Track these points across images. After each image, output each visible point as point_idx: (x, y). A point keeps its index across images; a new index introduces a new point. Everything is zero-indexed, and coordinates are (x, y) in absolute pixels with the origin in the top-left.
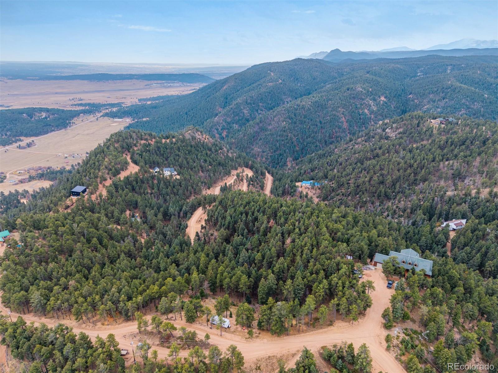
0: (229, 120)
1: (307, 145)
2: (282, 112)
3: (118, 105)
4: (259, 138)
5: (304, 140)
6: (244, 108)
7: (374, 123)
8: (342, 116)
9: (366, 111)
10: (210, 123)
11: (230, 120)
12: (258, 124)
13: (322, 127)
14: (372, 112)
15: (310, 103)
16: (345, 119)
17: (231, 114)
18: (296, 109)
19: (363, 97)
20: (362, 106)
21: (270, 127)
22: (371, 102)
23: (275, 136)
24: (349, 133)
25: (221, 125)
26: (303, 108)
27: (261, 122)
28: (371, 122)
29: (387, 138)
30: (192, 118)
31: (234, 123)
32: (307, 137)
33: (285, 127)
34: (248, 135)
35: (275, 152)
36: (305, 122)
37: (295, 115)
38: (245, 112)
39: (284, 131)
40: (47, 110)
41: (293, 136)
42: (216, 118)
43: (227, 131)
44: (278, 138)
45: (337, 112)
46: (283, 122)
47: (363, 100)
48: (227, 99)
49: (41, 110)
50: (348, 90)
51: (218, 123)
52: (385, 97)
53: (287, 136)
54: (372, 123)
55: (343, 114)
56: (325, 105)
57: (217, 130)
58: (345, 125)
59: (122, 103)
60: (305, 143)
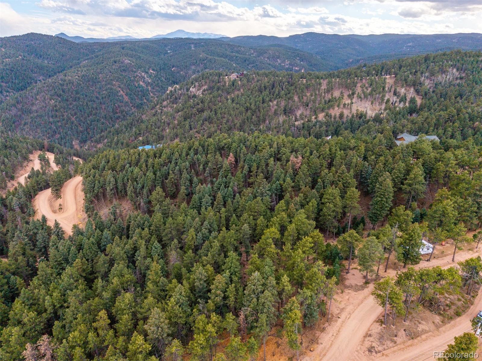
1: (91, 123)
2: (45, 89)
4: (23, 122)
5: (85, 118)
7: (153, 94)
8: (120, 89)
9: (141, 83)
12: (14, 105)
13: (101, 103)
14: (148, 84)
15: (77, 77)
16: (124, 92)
18: (62, 85)
19: (134, 70)
20: (136, 79)
21: (34, 108)
22: (143, 74)
23: (46, 118)
24: (132, 106)
26: (70, 82)
27: (18, 103)
28: (149, 94)
29: (194, 96)
32: (88, 115)
33: (56, 106)
35: (52, 136)
36: (79, 98)
37: (63, 92)
39: (57, 111)
41: (70, 115)
44: (51, 120)
45: (112, 85)
46: (50, 100)
47: (135, 72)
50: (115, 62)
52: (153, 70)
53: (63, 116)
54: (151, 94)
55: (120, 87)
56: (96, 78)
58: (126, 99)
60: (88, 122)
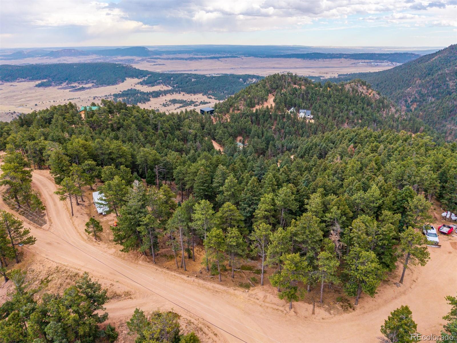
0: (424, 91)
3: (319, 78)
6: (450, 80)
10: (399, 94)
11: (426, 92)
17: (430, 86)
25: (413, 97)
30: (382, 89)
31: (430, 96)
34: (444, 108)
38: (451, 83)
40: (258, 77)
42: (408, 89)
43: (418, 103)
48: (431, 70)
49: (253, 77)
51: (409, 93)
57: (406, 101)
59: (322, 77)
